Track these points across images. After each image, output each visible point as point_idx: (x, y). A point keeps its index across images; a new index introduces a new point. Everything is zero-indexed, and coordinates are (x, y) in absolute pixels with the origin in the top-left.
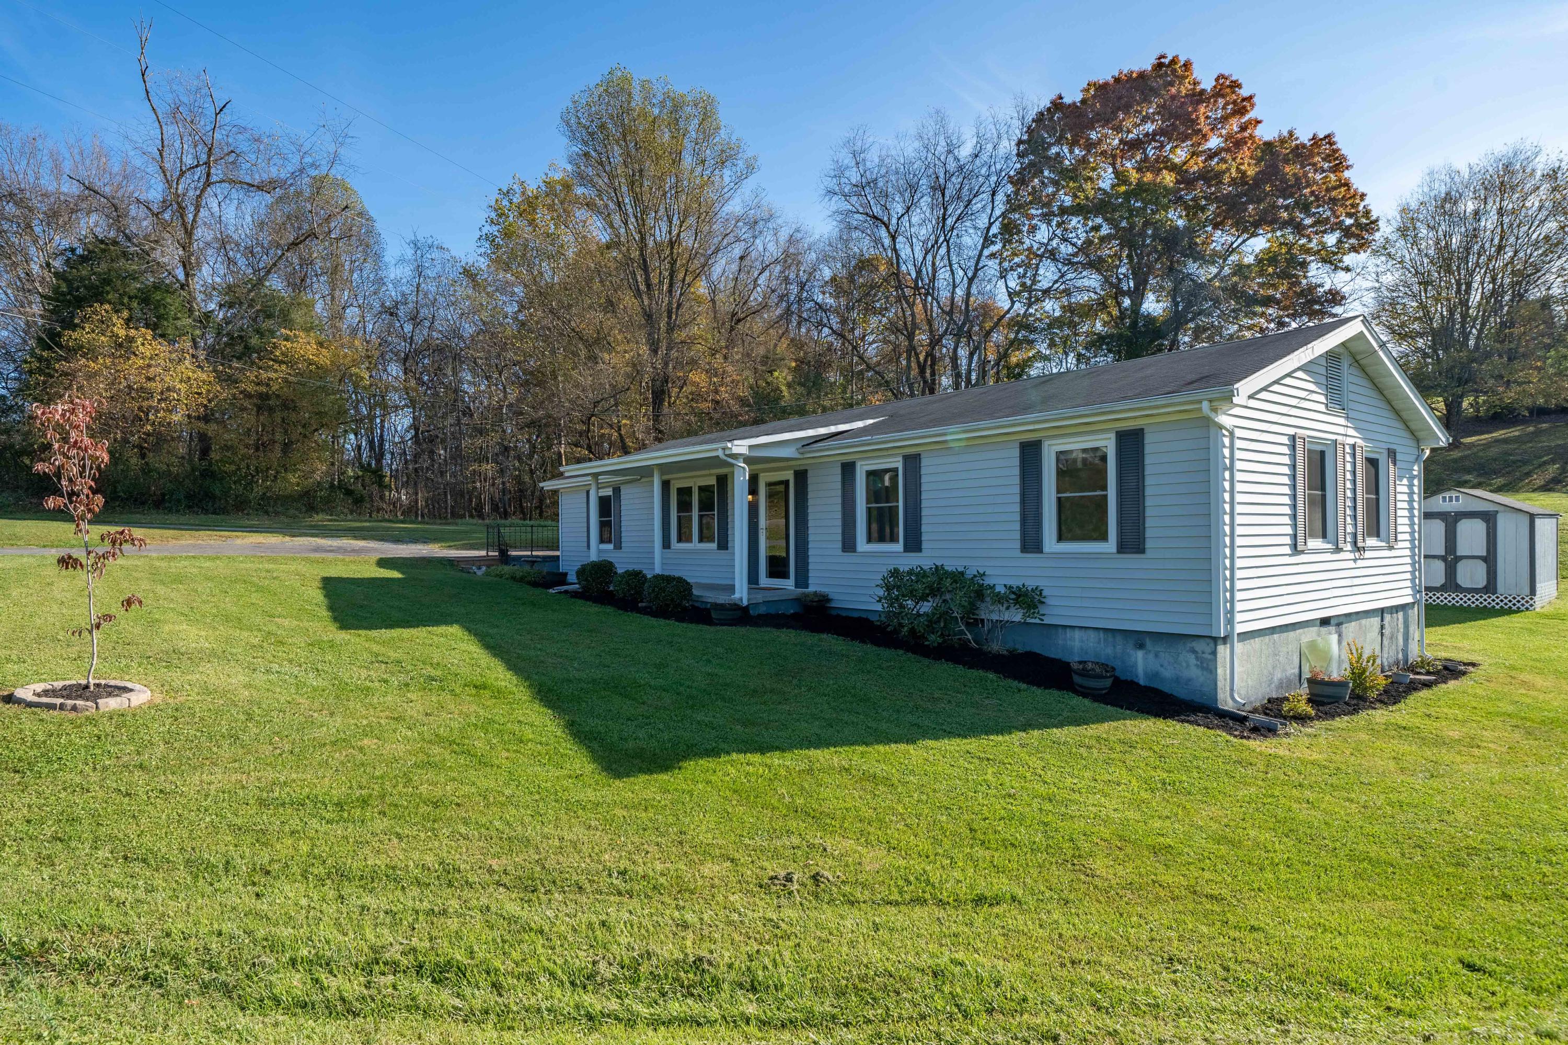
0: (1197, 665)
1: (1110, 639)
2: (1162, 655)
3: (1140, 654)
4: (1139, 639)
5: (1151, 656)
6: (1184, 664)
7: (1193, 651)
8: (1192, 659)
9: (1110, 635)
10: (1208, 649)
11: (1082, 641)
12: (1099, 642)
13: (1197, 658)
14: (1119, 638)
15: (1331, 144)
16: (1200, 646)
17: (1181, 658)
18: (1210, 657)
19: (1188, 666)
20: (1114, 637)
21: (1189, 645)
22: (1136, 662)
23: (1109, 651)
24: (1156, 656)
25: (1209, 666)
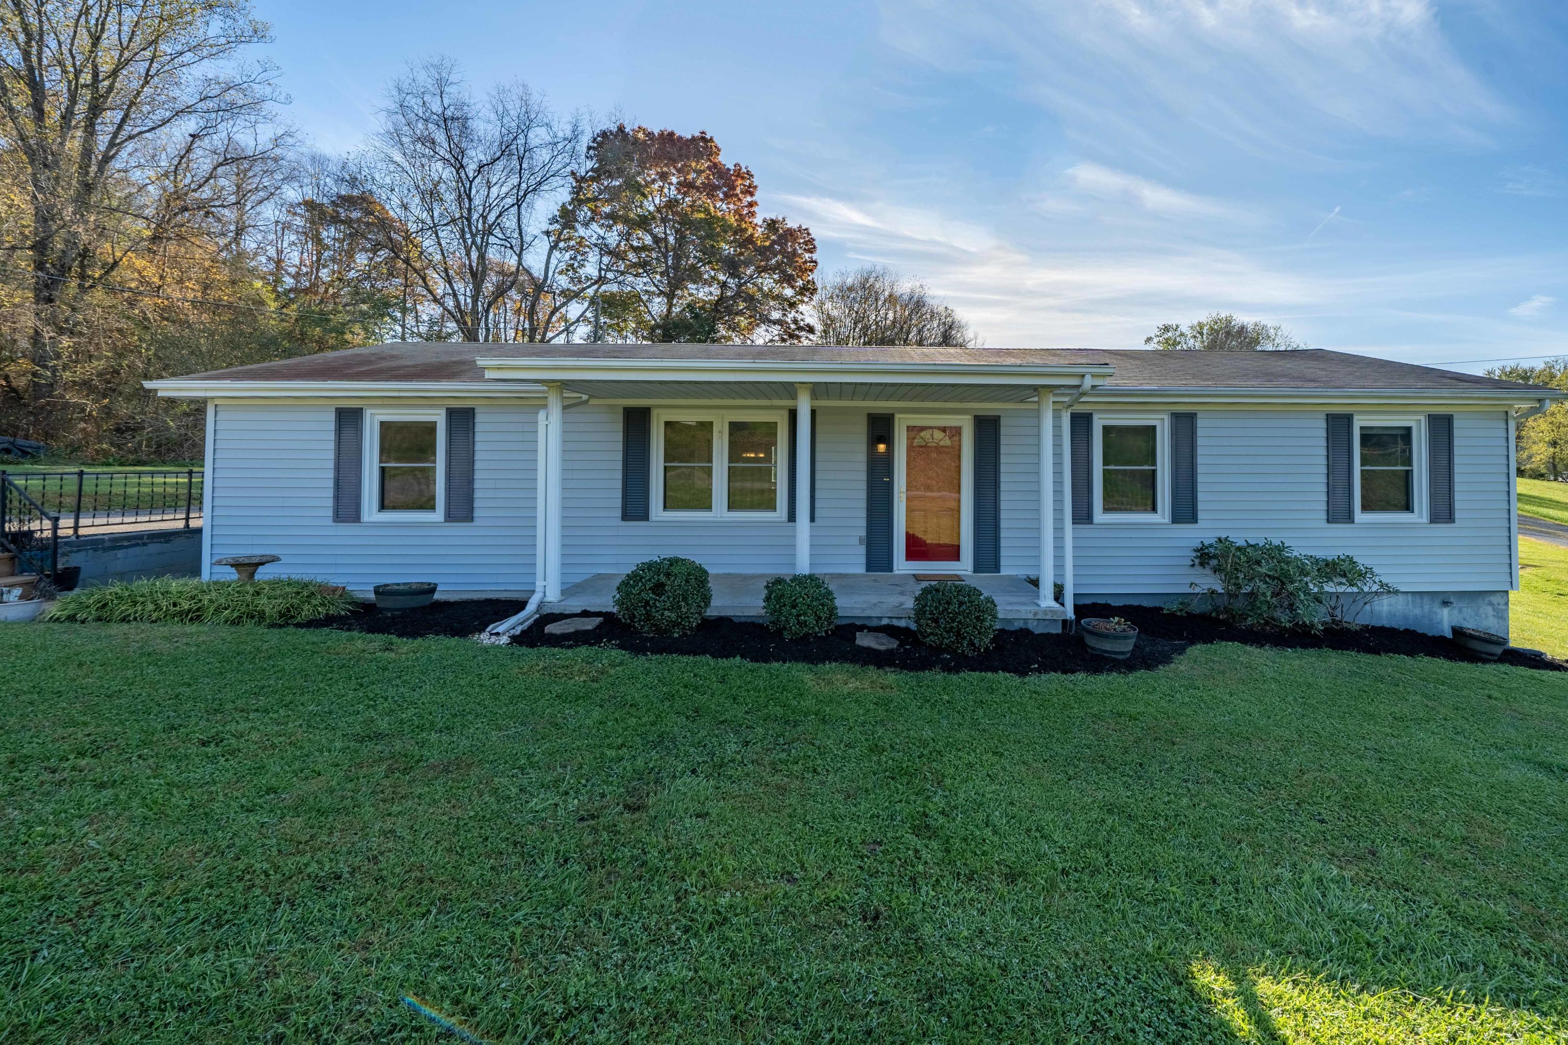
0: (1494, 616)
1: (1418, 601)
2: (1465, 609)
3: (1446, 611)
4: (1445, 599)
5: (1456, 612)
6: (1483, 616)
7: (1491, 604)
8: (1490, 610)
9: (1418, 597)
10: (1502, 601)
11: (1390, 605)
12: (1407, 605)
13: (1494, 610)
14: (1426, 599)
15: (809, 234)
16: (1495, 599)
17: (1481, 611)
18: (1504, 607)
19: (1487, 617)
20: (1422, 599)
21: (1487, 599)
22: (1442, 620)
23: (1417, 611)
24: (1460, 611)
25: (1502, 615)
